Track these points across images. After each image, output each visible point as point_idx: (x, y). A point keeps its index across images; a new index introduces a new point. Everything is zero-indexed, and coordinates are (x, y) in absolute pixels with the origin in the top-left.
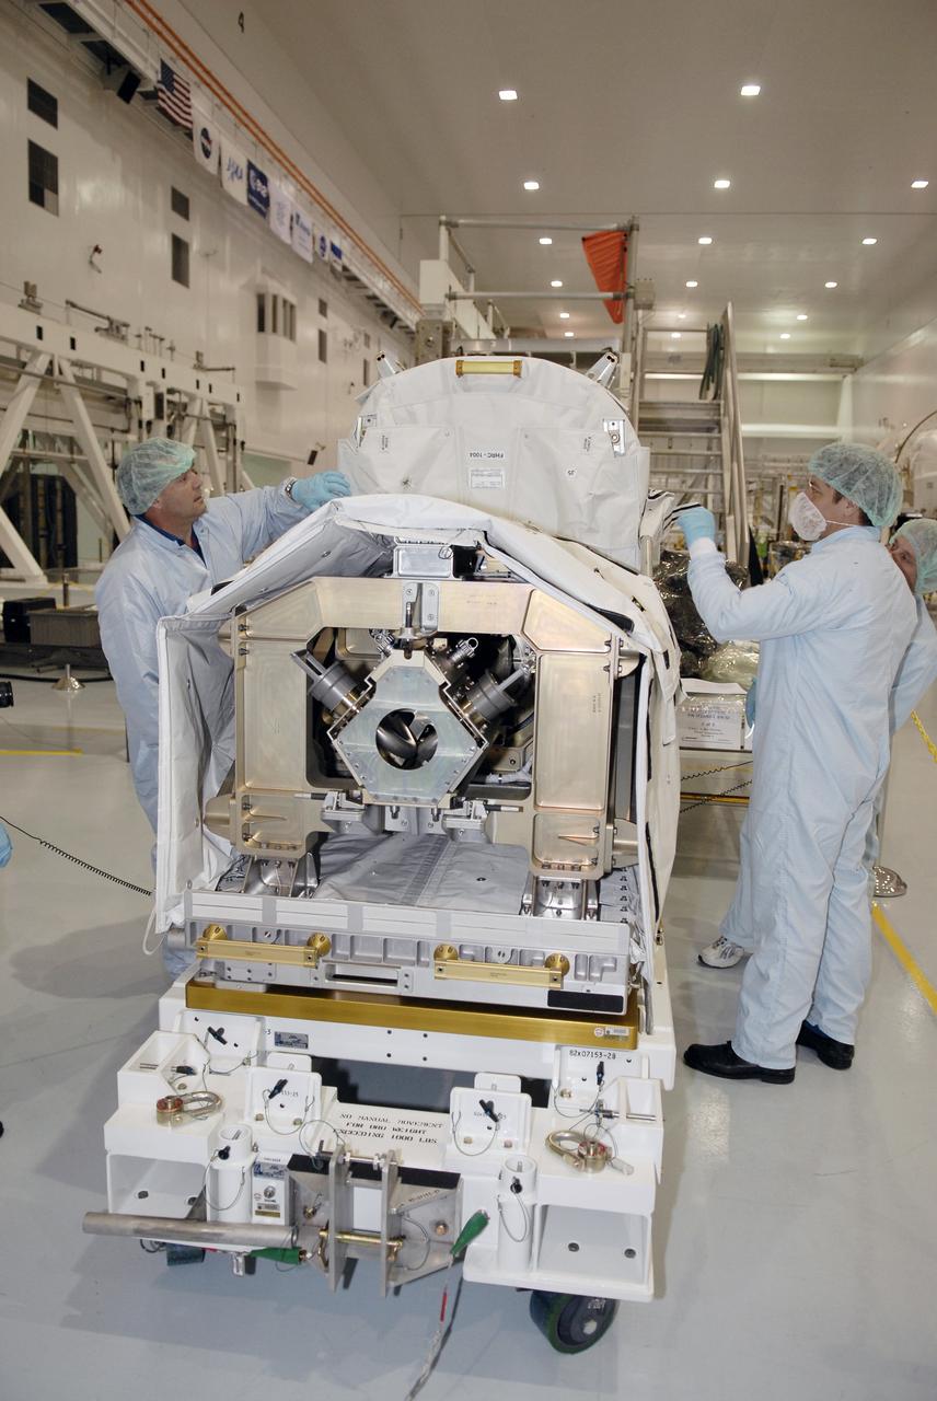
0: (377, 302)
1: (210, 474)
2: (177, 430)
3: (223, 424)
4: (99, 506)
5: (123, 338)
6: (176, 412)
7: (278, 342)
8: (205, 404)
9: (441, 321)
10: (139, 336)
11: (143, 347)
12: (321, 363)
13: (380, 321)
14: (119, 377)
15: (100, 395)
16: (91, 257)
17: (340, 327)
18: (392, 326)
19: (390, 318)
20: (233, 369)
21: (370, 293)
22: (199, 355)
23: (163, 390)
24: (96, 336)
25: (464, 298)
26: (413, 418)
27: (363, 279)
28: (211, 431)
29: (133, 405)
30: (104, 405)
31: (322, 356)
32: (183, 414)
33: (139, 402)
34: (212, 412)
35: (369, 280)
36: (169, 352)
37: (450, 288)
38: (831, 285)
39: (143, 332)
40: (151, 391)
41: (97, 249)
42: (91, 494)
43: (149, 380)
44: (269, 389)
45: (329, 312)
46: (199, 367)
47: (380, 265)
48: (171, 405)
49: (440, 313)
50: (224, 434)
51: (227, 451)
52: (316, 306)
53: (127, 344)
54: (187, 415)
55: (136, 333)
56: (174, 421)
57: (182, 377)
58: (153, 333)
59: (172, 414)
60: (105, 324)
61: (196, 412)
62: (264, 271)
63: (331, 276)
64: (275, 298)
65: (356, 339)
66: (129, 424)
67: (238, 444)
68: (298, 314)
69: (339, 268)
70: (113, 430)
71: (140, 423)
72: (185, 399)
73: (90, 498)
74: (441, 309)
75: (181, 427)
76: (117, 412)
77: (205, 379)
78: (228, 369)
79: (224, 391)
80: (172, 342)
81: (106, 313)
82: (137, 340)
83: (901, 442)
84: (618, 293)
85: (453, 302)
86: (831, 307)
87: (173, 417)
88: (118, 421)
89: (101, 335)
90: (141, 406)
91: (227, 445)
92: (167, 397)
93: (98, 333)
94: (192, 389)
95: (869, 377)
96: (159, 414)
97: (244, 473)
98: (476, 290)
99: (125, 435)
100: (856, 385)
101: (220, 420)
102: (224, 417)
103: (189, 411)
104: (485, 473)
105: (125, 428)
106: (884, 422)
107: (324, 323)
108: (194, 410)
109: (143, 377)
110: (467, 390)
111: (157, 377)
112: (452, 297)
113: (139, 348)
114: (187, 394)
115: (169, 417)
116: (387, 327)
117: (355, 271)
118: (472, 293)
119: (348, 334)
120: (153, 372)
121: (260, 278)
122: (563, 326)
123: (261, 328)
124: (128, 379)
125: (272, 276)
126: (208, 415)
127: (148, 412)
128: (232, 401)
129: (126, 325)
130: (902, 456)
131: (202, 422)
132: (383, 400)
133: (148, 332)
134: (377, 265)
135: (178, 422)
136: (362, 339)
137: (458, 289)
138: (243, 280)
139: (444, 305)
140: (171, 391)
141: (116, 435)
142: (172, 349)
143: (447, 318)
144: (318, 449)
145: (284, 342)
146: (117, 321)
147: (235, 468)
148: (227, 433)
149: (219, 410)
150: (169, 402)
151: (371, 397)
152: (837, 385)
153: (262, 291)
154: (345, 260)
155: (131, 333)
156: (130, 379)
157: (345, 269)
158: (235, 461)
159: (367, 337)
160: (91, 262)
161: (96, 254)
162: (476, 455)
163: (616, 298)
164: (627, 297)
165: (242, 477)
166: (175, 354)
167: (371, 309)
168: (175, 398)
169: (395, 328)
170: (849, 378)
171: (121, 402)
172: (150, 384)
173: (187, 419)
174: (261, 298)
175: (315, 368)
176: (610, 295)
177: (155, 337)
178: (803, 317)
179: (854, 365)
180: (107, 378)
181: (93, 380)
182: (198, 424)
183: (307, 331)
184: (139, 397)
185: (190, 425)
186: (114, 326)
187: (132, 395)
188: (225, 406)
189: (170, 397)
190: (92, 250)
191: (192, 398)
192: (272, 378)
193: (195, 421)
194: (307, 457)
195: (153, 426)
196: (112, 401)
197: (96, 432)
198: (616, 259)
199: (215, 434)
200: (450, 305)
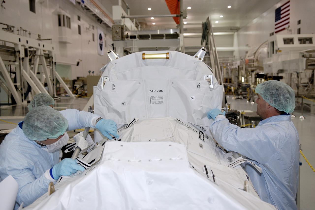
0: (96, 16)
1: (45, 73)
2: (33, 59)
3: (48, 57)
4: (6, 86)
5: (12, 31)
6: (32, 54)
7: (65, 29)
8: (42, 51)
9: (120, 25)
10: (18, 30)
11: (20, 34)
12: (79, 35)
13: (97, 22)
14: (12, 44)
15: (6, 50)
16: (2, 4)
17: (85, 23)
18: (101, 23)
19: (100, 21)
20: (51, 39)
21: (93, 13)
22: (39, 36)
23: (27, 47)
24: (3, 31)
25: (127, 18)
26: (125, 77)
27: (91, 9)
28: (44, 59)
29: (17, 53)
30: (7, 53)
31: (80, 33)
32: (34, 55)
33: (19, 52)
34: (45, 54)
35: (93, 9)
36: (29, 35)
37: (123, 14)
38: (229, 7)
39: (19, 29)
40: (23, 48)
41: (4, 2)
42: (3, 82)
43: (22, 44)
44: (63, 44)
45: (81, 20)
46: (39, 39)
47: (96, 5)
48: (30, 52)
49: (120, 22)
50: (49, 60)
51: (50, 65)
52: (77, 18)
53: (14, 33)
54: (36, 55)
55: (17, 29)
56: (32, 57)
57: (33, 43)
58: (23, 29)
59: (31, 55)
60: (6, 27)
61: (39, 54)
62: (60, 7)
63: (81, 8)
64: (64, 16)
65: (90, 27)
66: (16, 59)
67: (54, 63)
68: (71, 20)
69: (83, 6)
70: (10, 61)
71: (20, 58)
72: (35, 49)
73: (3, 84)
74: (120, 21)
75: (34, 58)
76: (11, 55)
77: (42, 43)
78: (49, 39)
79: (48, 47)
80: (29, 32)
81: (6, 23)
82: (17, 31)
83: (255, 52)
84: (178, 15)
85: (124, 19)
86: (229, 14)
87: (31, 56)
88: (12, 58)
89: (4, 31)
90: (20, 53)
91: (50, 64)
92: (29, 49)
93: (3, 30)
94: (37, 46)
95: (242, 33)
96: (26, 55)
97: (56, 72)
98: (130, 15)
99: (14, 63)
100: (238, 35)
101: (47, 56)
102: (49, 55)
103: (37, 54)
104: (156, 98)
105: (15, 60)
106: (247, 45)
107: (79, 23)
108: (38, 53)
109: (20, 44)
110: (147, 65)
111: (25, 43)
112: (124, 17)
113: (18, 34)
114: (35, 48)
115: (30, 56)
116: (99, 23)
117: (88, 7)
118: (129, 16)
119: (88, 26)
120: (23, 42)
121: (59, 10)
122: (152, 21)
123: (60, 25)
124: (15, 44)
125: (63, 10)
126: (43, 54)
127: (22, 55)
128: (51, 49)
129: (13, 27)
130: (256, 56)
131: (41, 57)
132: (112, 70)
133: (21, 29)
134: (95, 5)
135: (33, 57)
136: (92, 27)
137: (125, 14)
138: (53, 10)
139: (121, 20)
140: (30, 48)
141: (11, 63)
142: (30, 34)
143: (122, 24)
144: (80, 61)
145: (67, 29)
146: (10, 26)
147: (53, 71)
148: (50, 60)
149: (47, 52)
150: (29, 51)
151: (107, 69)
152: (232, 36)
153: (60, 14)
154: (85, 4)
155: (15, 30)
156: (16, 45)
157: (85, 6)
158: (53, 68)
159: (93, 27)
160: (2, 6)
161: (4, 3)
162: (152, 91)
163: (177, 16)
164: (181, 16)
165: (56, 74)
166: (31, 35)
167: (94, 18)
168: (32, 49)
169: (102, 24)
170: (236, 33)
171: (13, 52)
172: (22, 46)
173: (36, 56)
174: (59, 16)
175: (77, 36)
176: (175, 15)
177: (24, 30)
178: (222, 16)
179: (237, 29)
180: (8, 45)
181: (3, 45)
182: (40, 57)
183: (74, 25)
184: (19, 50)
185: (37, 58)
186: (9, 27)
187: (16, 50)
188: (49, 51)
189: (30, 49)
190: (2, 2)
191: (38, 49)
192: (64, 40)
193: (39, 57)
194: (76, 63)
195: (24, 60)
196: (9, 52)
197: (4, 62)
198: (175, 4)
199: (46, 60)
200: (123, 20)
